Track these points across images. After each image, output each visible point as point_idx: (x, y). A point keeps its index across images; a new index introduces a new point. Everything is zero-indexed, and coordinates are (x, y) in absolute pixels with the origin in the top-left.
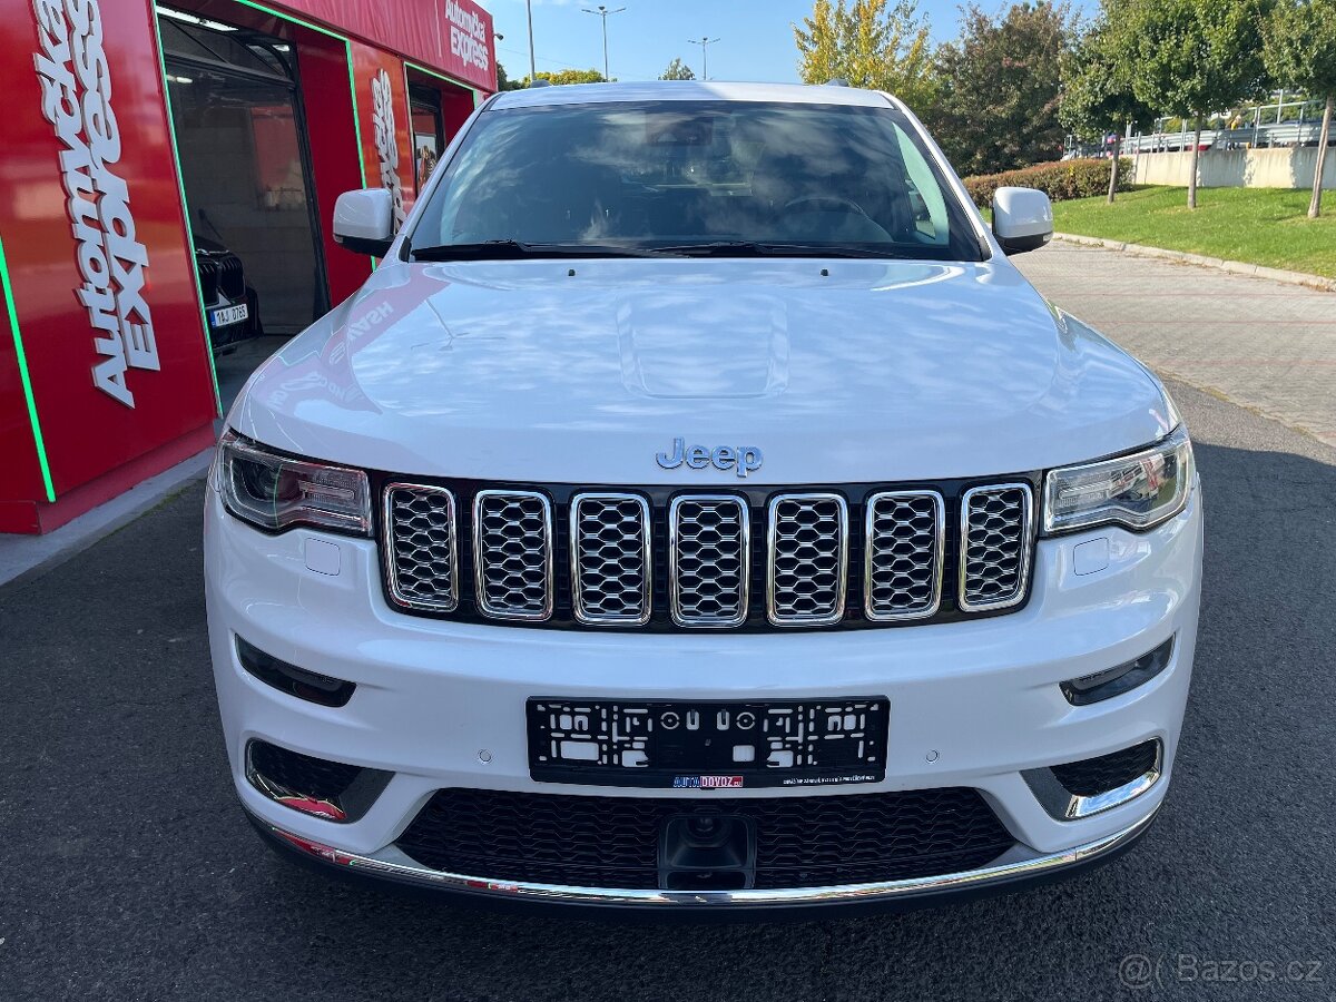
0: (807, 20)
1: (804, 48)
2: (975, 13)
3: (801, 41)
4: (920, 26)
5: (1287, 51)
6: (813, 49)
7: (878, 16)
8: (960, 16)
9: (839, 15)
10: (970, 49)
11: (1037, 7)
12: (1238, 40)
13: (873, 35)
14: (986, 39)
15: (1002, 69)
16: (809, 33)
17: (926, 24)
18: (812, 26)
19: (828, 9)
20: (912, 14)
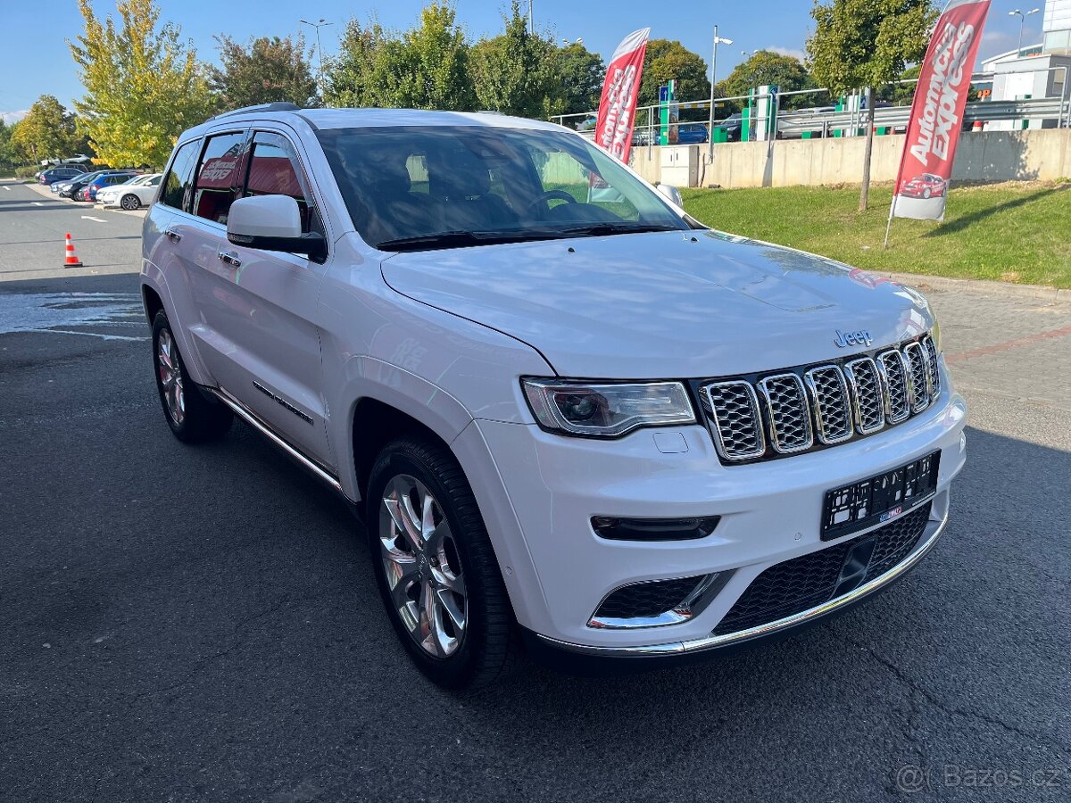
0: (80, 38)
1: (82, 62)
2: (229, 44)
3: (78, 55)
4: (187, 48)
5: (492, 89)
6: (91, 62)
7: (148, 39)
8: (218, 45)
9: (111, 35)
10: (232, 71)
11: (274, 41)
12: (452, 79)
13: (146, 54)
14: (243, 64)
15: (262, 88)
16: (85, 49)
17: (192, 48)
18: (86, 43)
19: (100, 30)
20: (178, 39)
